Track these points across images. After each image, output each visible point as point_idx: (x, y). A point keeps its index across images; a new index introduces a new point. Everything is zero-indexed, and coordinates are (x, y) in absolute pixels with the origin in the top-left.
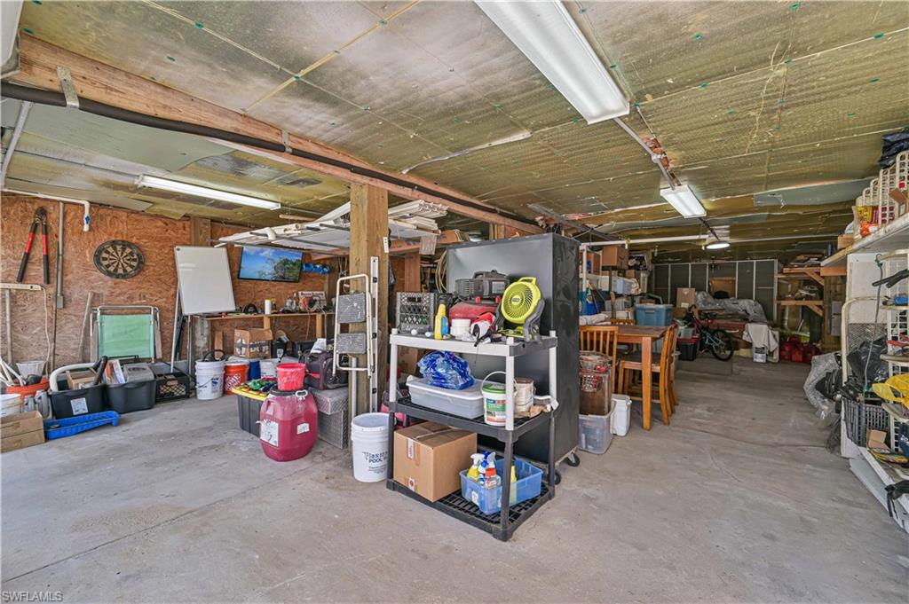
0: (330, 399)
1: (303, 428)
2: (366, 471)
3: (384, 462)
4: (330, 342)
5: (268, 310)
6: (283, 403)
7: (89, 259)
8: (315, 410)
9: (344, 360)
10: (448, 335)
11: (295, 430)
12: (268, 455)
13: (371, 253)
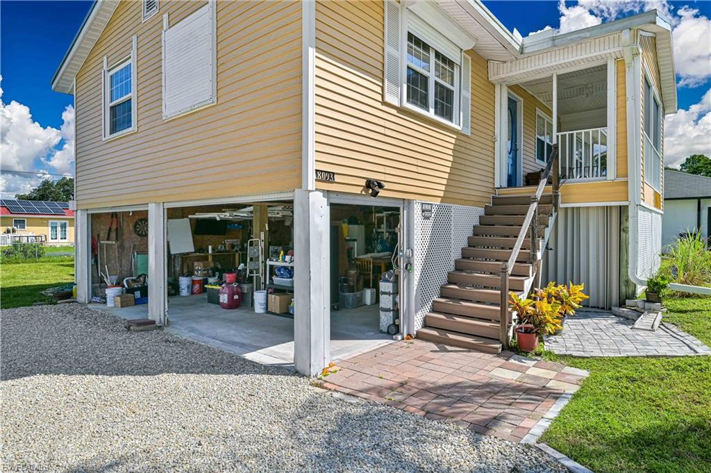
0: (246, 287)
1: (236, 297)
2: (259, 309)
3: (265, 306)
4: (246, 265)
5: (210, 252)
6: (229, 288)
7: (131, 227)
8: (240, 291)
9: (251, 272)
10: (284, 260)
11: (233, 297)
12: (224, 308)
13: (261, 231)
